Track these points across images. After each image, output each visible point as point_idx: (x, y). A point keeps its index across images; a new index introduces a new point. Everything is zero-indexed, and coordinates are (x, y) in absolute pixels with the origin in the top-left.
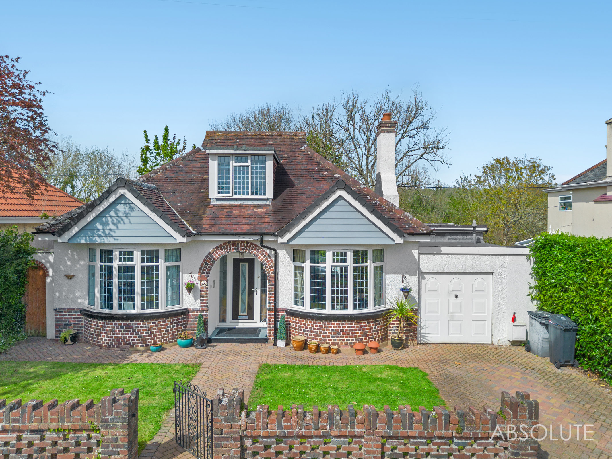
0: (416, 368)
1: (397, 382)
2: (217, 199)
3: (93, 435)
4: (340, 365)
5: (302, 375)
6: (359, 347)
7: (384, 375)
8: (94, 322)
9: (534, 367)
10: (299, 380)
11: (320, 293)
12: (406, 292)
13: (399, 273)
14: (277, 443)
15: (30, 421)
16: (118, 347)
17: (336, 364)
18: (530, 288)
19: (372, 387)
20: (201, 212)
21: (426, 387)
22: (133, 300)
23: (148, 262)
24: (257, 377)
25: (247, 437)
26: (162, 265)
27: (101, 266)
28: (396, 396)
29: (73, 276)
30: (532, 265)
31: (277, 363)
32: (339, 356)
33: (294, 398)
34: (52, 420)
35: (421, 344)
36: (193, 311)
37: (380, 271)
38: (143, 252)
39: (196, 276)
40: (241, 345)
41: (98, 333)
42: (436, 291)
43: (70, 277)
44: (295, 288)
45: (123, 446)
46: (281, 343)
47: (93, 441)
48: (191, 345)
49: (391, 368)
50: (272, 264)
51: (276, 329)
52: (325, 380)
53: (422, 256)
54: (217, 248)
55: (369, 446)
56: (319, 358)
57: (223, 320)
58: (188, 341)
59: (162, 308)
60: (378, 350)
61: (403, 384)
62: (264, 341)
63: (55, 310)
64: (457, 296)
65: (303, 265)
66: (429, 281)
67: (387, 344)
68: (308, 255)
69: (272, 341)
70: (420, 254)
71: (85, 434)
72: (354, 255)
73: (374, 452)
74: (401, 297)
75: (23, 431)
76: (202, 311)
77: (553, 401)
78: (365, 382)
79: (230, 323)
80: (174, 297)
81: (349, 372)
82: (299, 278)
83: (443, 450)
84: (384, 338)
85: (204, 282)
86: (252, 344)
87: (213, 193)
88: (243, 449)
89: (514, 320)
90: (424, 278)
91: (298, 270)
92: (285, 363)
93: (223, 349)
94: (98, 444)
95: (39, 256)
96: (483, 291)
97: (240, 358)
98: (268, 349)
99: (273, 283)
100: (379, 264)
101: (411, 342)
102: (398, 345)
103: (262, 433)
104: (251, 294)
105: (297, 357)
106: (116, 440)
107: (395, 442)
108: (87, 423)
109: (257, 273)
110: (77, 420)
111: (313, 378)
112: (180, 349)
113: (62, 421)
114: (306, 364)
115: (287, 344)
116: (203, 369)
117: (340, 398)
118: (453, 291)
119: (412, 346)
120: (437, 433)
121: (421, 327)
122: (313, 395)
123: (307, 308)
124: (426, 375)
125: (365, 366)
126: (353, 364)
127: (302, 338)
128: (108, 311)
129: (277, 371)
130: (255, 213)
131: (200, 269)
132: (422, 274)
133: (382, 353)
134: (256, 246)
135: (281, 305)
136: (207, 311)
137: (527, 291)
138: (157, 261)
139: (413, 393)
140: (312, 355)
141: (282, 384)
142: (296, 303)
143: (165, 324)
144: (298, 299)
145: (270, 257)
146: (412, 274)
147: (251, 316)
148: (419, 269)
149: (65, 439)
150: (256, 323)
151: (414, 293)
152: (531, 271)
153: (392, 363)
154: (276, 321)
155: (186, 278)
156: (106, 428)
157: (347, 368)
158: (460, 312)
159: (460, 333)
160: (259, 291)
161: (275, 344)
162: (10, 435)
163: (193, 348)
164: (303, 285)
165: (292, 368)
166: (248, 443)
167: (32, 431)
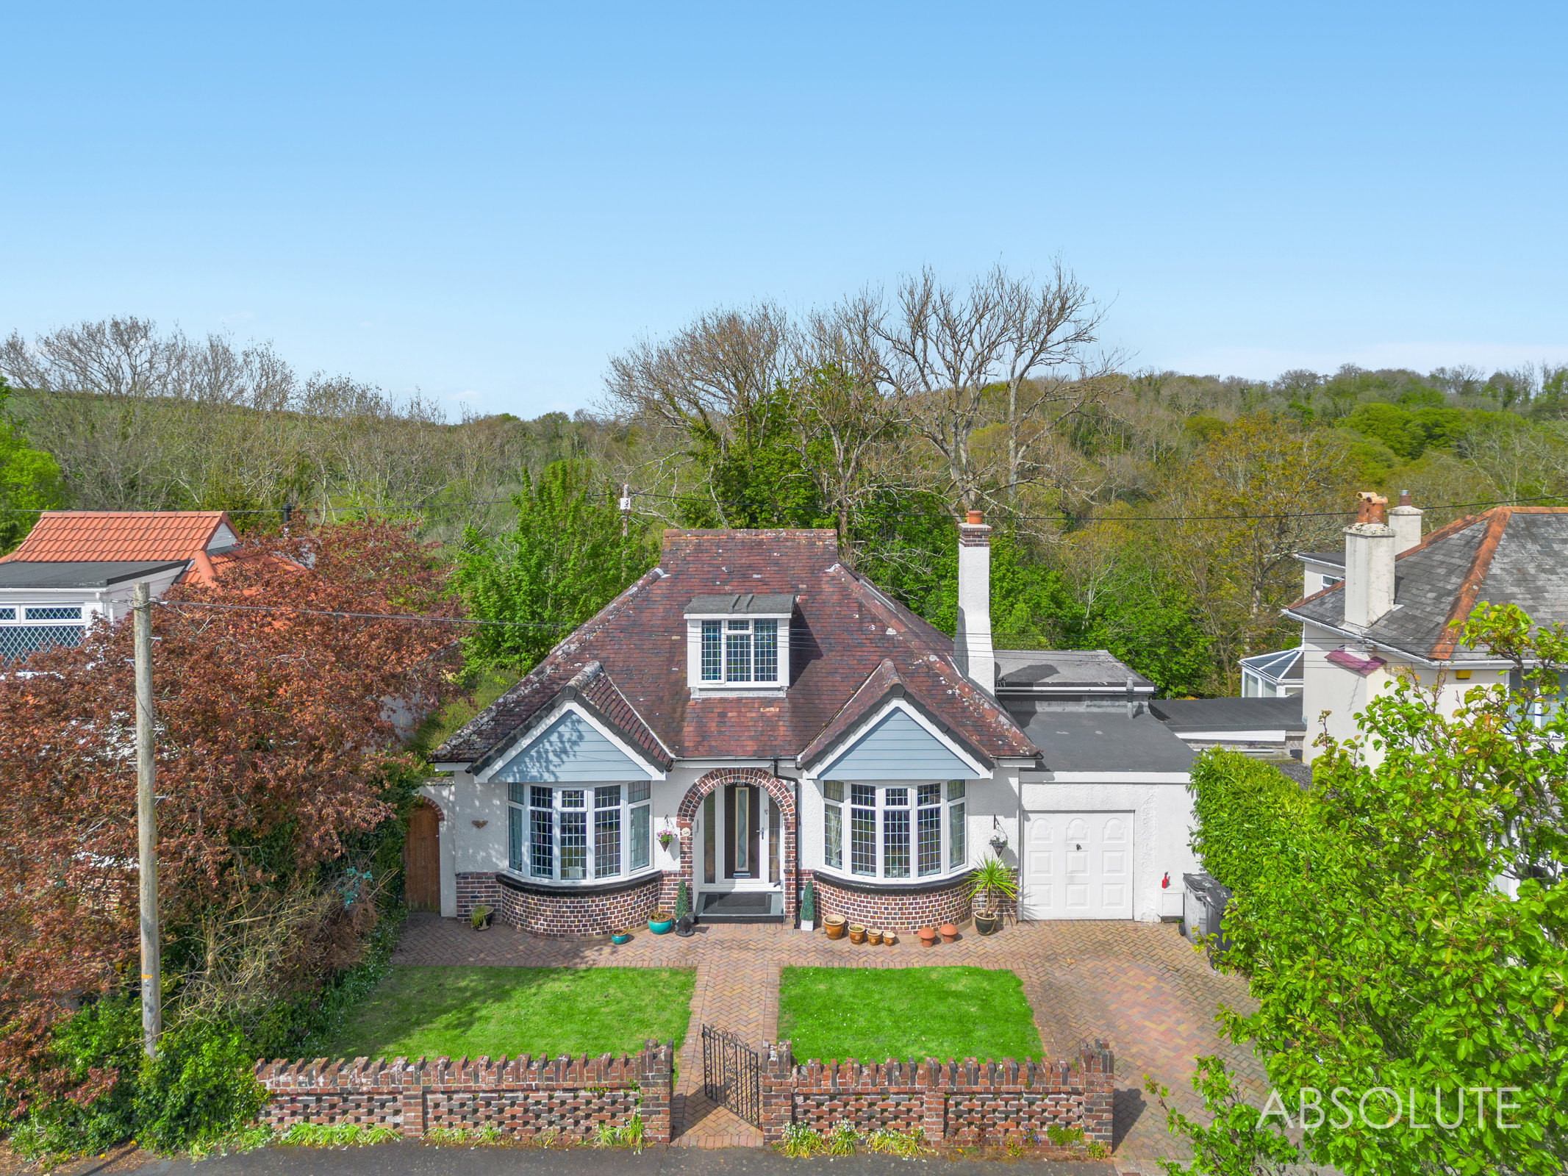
0: (1007, 972)
1: (977, 998)
2: (701, 690)
3: (632, 1093)
4: (898, 967)
5: (844, 987)
6: (927, 935)
7: (959, 987)
8: (521, 897)
9: (1179, 966)
10: (841, 996)
11: (867, 851)
12: (1000, 846)
13: (988, 814)
14: (831, 1100)
15: (565, 1079)
16: (562, 936)
17: (892, 966)
18: (1192, 834)
19: (942, 1009)
20: (678, 715)
21: (1016, 1007)
22: (584, 865)
23: (604, 805)
24: (782, 992)
25: (798, 1094)
26: (625, 808)
27: (533, 812)
28: (975, 1023)
29: (484, 823)
30: (1195, 798)
31: (805, 964)
32: (897, 948)
33: (838, 1029)
34: (589, 1078)
35: (1023, 921)
36: (670, 874)
37: (959, 812)
38: (598, 792)
39: (674, 820)
40: (744, 926)
41: (531, 913)
42: (1047, 839)
43: (479, 825)
44: (827, 839)
45: (664, 1105)
46: (807, 926)
47: (631, 1099)
48: (669, 929)
49: (973, 972)
50: (791, 801)
51: (798, 902)
52: (877, 997)
53: (1024, 786)
54: (706, 776)
55: (931, 1103)
56: (867, 954)
57: (710, 879)
58: (665, 925)
59: (624, 876)
60: (956, 937)
61: (985, 1003)
62: (780, 920)
63: (457, 875)
64: (1078, 847)
65: (841, 805)
66: (1035, 826)
67: (970, 923)
68: (847, 791)
69: (792, 920)
70: (1020, 783)
71: (622, 1092)
72: (920, 793)
73: (936, 1110)
74: (991, 854)
75: (554, 1090)
76: (683, 874)
77: (1181, 1028)
78: (933, 998)
79: (721, 885)
80: (642, 855)
81: (911, 981)
82: (833, 823)
83: (1012, 1106)
84: (966, 915)
85: (686, 830)
86: (761, 925)
87: (695, 679)
88: (795, 1106)
89: (1165, 883)
90: (1029, 820)
91: (832, 812)
92: (817, 965)
93: (720, 936)
94: (636, 1103)
95: (429, 790)
96: (1121, 838)
97: (748, 955)
98: (785, 934)
99: (792, 830)
100: (958, 802)
101: (1006, 919)
102: (987, 928)
103: (815, 1090)
104: (754, 837)
105: (832, 952)
106: (657, 1099)
107: (959, 1098)
108: (626, 1080)
109: (764, 805)
110: (615, 1078)
111: (860, 992)
112: (654, 937)
113: (599, 1079)
114: (848, 966)
115: (816, 926)
116: (702, 978)
117: (899, 1027)
118: (1072, 839)
119: (1009, 928)
120: (1004, 1088)
121: (1022, 894)
122: (862, 1023)
123: (845, 873)
124: (1020, 984)
125: (933, 969)
126: (916, 966)
127: (840, 919)
128: (546, 881)
129: (806, 981)
130: (763, 715)
131: (680, 809)
132: (1024, 815)
133: (962, 943)
134: (766, 773)
135: (806, 865)
136: (691, 874)
137: (1188, 839)
138: (618, 803)
139: (997, 1018)
140: (855, 947)
141: (818, 1003)
142: (828, 862)
143: (629, 899)
144: (832, 855)
145: (788, 790)
146: (1008, 815)
147: (754, 873)
148: (1020, 806)
149: (600, 1097)
150: (760, 884)
151: (1013, 846)
152: (1193, 808)
153: (972, 963)
154: (798, 889)
155: (659, 825)
156: (647, 1085)
157: (907, 973)
158: (1084, 871)
159: (1083, 904)
160: (767, 833)
161: (797, 926)
162: (541, 1093)
163: (673, 935)
164: (839, 834)
165: (829, 973)
166: (799, 1100)
167: (565, 1090)
